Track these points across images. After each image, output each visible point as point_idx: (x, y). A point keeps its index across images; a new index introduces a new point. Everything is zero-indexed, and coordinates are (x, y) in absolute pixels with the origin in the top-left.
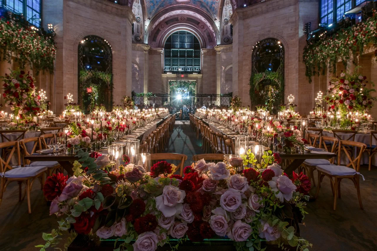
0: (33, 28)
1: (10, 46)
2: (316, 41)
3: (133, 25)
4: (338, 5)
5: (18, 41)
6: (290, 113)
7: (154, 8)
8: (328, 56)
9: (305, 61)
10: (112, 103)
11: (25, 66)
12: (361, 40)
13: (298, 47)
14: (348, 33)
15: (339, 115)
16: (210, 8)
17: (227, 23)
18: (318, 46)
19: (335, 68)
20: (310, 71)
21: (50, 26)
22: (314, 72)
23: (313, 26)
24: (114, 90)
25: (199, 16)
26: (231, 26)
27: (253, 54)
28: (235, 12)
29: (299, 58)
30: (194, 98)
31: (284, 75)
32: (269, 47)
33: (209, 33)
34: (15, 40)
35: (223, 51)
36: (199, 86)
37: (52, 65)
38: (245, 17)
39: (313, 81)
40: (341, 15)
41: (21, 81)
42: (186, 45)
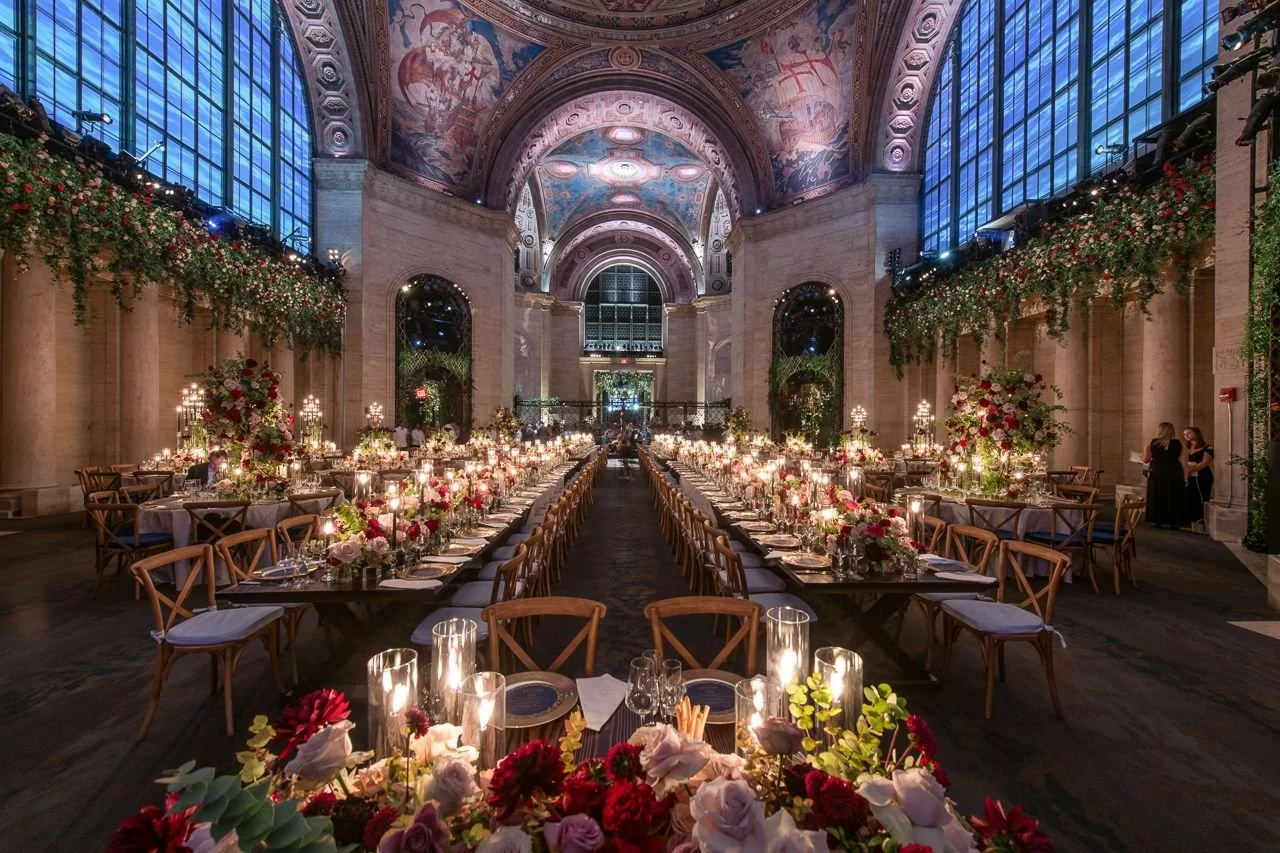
0: (293, 257)
1: (240, 299)
2: (914, 290)
3: (517, 252)
4: (963, 210)
5: (258, 286)
6: (860, 451)
7: (563, 215)
8: (940, 321)
9: (888, 332)
10: (470, 421)
11: (276, 341)
12: (1015, 289)
13: (873, 303)
14: (984, 272)
15: (980, 464)
16: (684, 217)
17: (718, 248)
18: (916, 300)
19: (955, 348)
20: (900, 354)
21: (333, 255)
22: (909, 357)
23: (907, 256)
24: (475, 392)
25: (658, 234)
26: (729, 256)
27: (775, 315)
28: (738, 226)
29: (876, 325)
30: (649, 411)
31: (842, 361)
32: (811, 302)
33: (680, 270)
34: (251, 283)
35: (711, 308)
36: (659, 382)
37: (336, 339)
38: (758, 237)
39: (906, 376)
40: (967, 232)
41: (248, 384)
42: (633, 295)
